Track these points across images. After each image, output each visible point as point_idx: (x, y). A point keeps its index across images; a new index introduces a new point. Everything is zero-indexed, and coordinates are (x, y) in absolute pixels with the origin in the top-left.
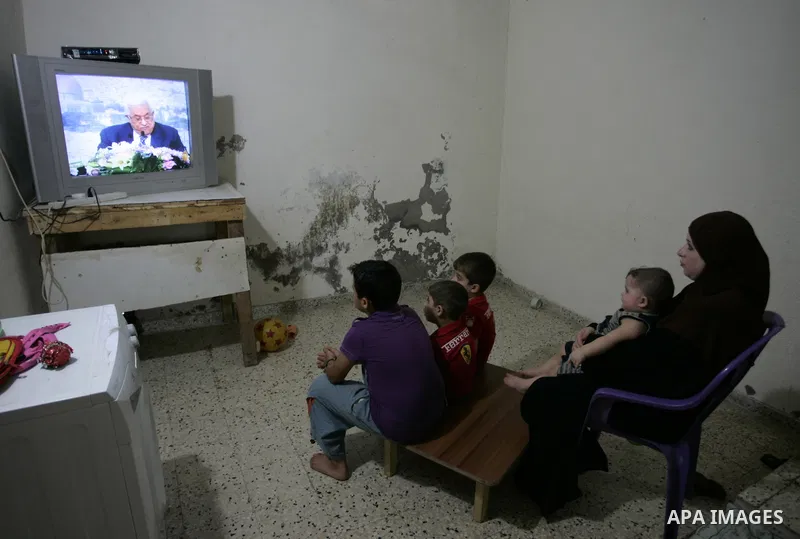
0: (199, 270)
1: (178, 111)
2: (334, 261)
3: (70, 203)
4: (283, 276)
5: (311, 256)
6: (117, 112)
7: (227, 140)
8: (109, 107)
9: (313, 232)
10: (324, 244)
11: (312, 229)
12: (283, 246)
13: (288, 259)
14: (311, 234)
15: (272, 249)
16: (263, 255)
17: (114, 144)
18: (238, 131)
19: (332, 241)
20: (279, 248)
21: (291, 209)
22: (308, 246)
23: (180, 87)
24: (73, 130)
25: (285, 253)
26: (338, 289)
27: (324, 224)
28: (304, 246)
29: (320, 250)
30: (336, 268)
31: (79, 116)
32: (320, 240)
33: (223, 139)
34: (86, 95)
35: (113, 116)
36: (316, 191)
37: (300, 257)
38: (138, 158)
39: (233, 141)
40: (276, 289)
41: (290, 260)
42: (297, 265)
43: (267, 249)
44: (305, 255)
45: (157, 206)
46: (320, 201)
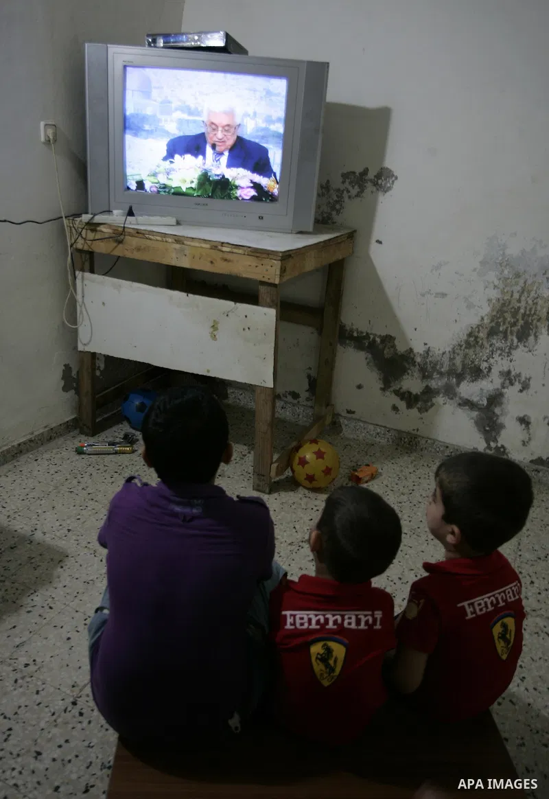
0: (214, 337)
1: (269, 120)
2: (495, 399)
3: (98, 219)
4: (410, 393)
5: (460, 377)
6: (185, 116)
7: (371, 175)
8: (176, 109)
9: (472, 340)
10: (484, 365)
11: (470, 335)
12: (419, 349)
13: (423, 370)
14: (467, 342)
15: (401, 348)
16: (387, 353)
17: (177, 156)
18: (390, 162)
19: (500, 364)
20: (411, 350)
21: (444, 295)
22: (458, 361)
23: (280, 86)
24: (136, 135)
25: (418, 360)
26: (493, 444)
27: (492, 333)
28: (451, 359)
29: (477, 373)
30: (497, 411)
31: (144, 119)
32: (480, 357)
33: (366, 171)
34: (155, 93)
35: (180, 122)
36: (492, 276)
37: (441, 374)
38: (205, 179)
39: (379, 176)
40: (395, 408)
41: (425, 374)
42: (434, 384)
43: (394, 346)
44: (451, 372)
45: (178, 240)
46: (494, 294)
